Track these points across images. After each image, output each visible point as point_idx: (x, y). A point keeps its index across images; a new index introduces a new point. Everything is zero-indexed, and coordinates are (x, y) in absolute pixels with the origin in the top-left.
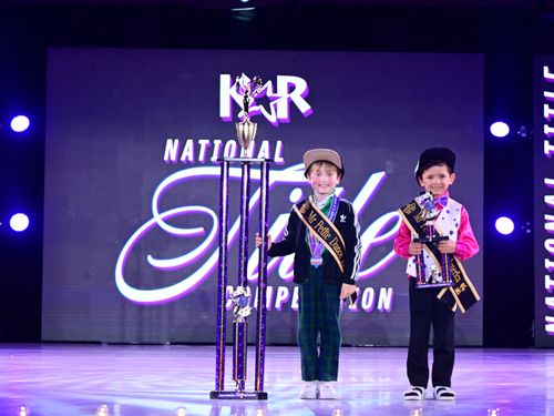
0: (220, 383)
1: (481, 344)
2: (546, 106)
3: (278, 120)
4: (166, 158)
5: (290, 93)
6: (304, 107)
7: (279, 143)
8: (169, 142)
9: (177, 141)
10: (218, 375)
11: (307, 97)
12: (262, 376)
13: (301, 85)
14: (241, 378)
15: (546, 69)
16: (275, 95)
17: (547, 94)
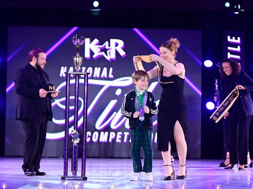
0: (66, 173)
1: (200, 157)
2: (229, 53)
3: (111, 59)
4: (61, 75)
5: (116, 47)
6: (122, 53)
7: (111, 69)
8: (62, 68)
9: (66, 68)
10: (65, 169)
11: (124, 49)
12: (85, 170)
13: (121, 43)
14: (75, 170)
15: (229, 37)
16: (109, 48)
17: (229, 48)
